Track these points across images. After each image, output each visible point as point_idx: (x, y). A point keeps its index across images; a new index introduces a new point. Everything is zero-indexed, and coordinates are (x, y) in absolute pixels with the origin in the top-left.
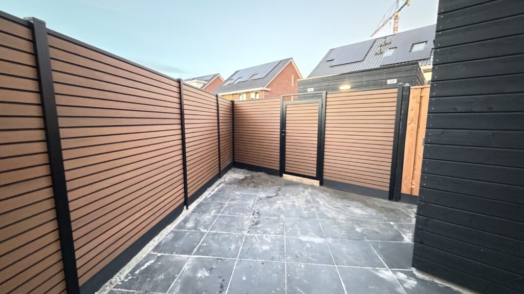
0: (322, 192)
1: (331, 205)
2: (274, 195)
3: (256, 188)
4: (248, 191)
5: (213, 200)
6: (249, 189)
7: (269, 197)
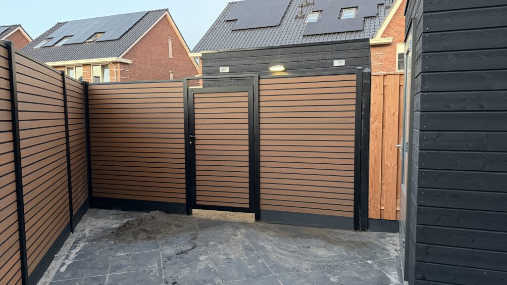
0: (263, 232)
1: (283, 249)
2: (190, 247)
3: (152, 241)
4: (140, 248)
5: (75, 275)
6: (140, 243)
7: (182, 253)
